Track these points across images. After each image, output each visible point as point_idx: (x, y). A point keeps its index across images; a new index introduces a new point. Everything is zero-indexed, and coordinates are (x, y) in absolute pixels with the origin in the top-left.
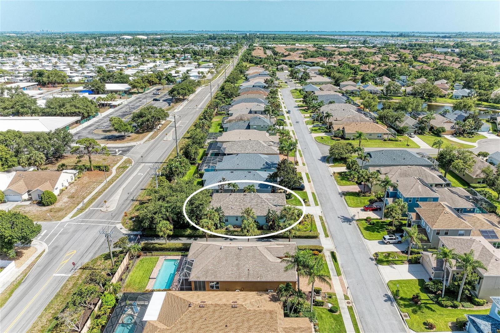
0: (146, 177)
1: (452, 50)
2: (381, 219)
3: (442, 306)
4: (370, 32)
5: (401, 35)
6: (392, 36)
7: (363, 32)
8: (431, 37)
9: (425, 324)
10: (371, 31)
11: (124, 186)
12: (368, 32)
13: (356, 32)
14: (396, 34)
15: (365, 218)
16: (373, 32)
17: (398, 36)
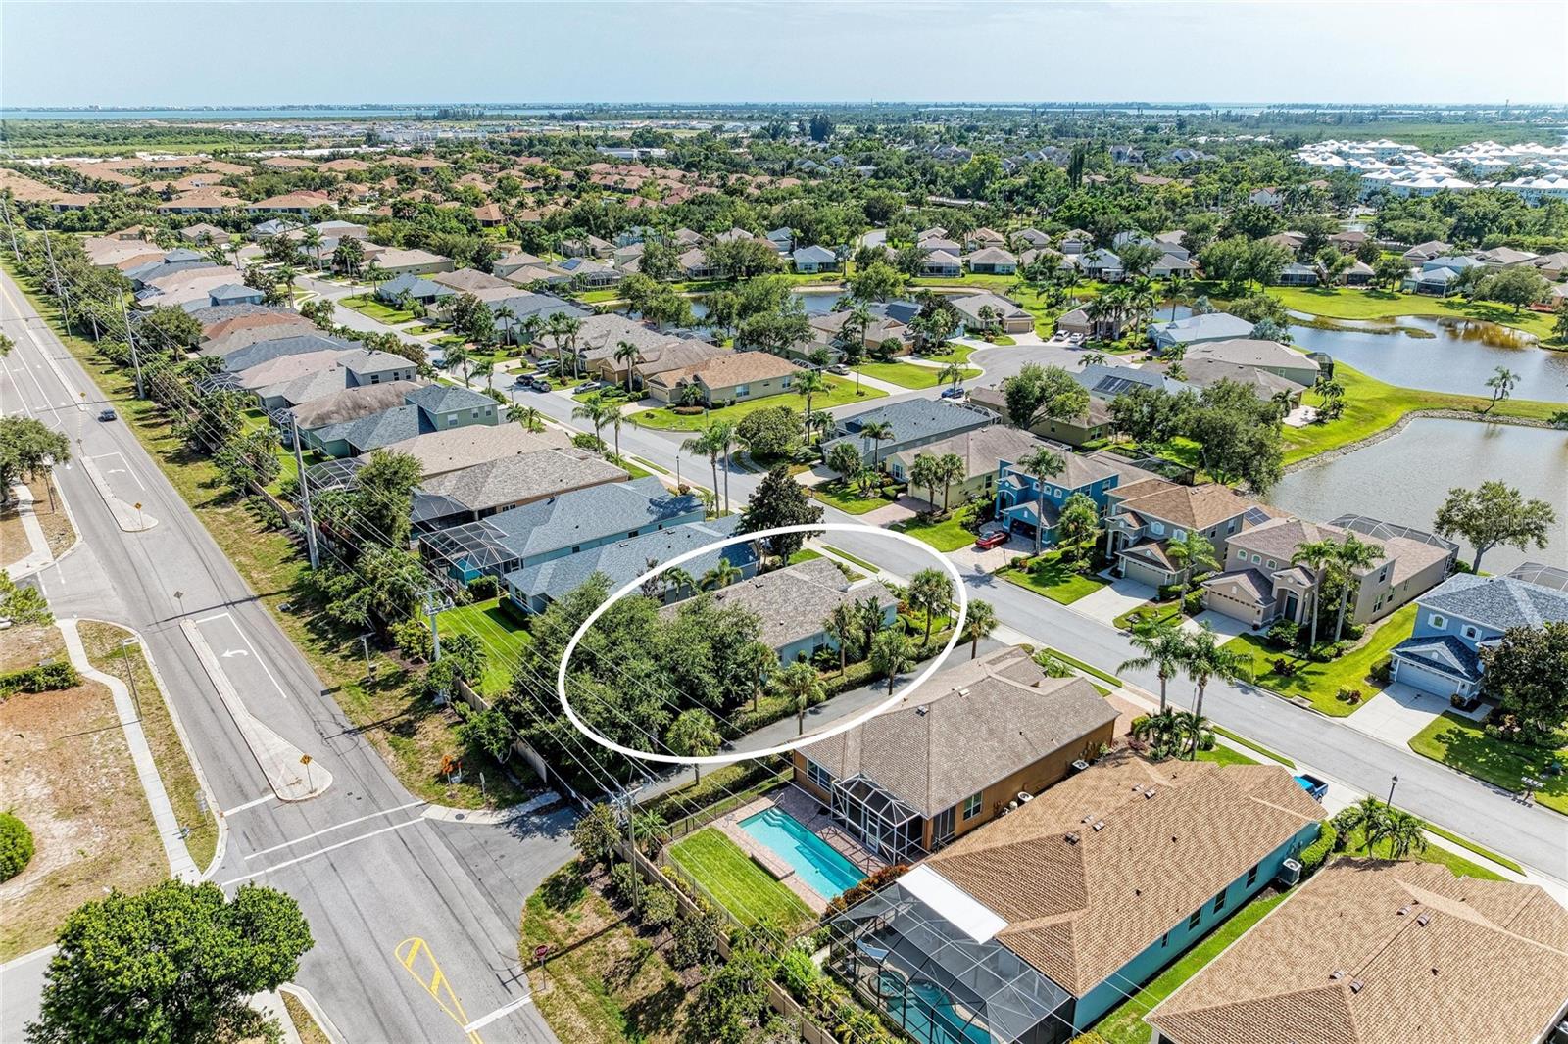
0: (275, 656)
1: (643, 153)
2: (1036, 555)
3: (1324, 660)
4: (329, 108)
5: (444, 115)
6: (419, 119)
7: (306, 107)
8: (535, 117)
9: (1340, 698)
10: (332, 104)
11: (235, 703)
12: (321, 107)
13: (283, 108)
14: (431, 113)
15: (1009, 562)
16: (340, 108)
17: (435, 118)
